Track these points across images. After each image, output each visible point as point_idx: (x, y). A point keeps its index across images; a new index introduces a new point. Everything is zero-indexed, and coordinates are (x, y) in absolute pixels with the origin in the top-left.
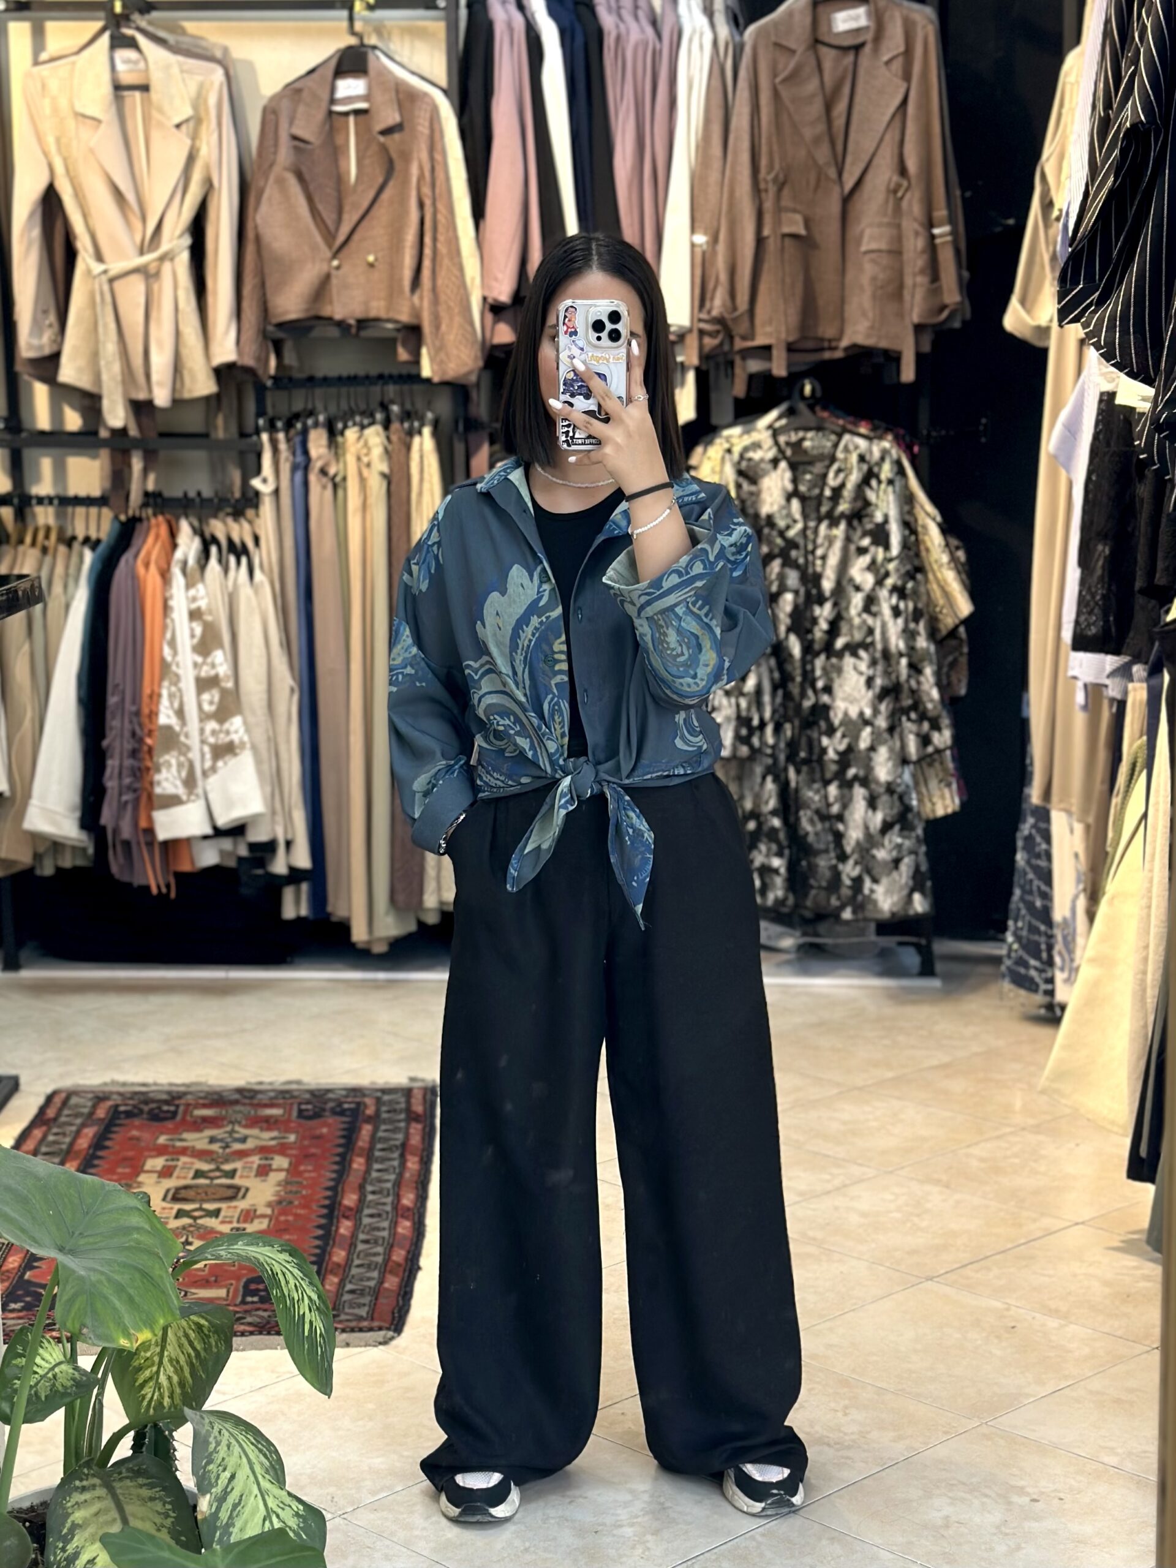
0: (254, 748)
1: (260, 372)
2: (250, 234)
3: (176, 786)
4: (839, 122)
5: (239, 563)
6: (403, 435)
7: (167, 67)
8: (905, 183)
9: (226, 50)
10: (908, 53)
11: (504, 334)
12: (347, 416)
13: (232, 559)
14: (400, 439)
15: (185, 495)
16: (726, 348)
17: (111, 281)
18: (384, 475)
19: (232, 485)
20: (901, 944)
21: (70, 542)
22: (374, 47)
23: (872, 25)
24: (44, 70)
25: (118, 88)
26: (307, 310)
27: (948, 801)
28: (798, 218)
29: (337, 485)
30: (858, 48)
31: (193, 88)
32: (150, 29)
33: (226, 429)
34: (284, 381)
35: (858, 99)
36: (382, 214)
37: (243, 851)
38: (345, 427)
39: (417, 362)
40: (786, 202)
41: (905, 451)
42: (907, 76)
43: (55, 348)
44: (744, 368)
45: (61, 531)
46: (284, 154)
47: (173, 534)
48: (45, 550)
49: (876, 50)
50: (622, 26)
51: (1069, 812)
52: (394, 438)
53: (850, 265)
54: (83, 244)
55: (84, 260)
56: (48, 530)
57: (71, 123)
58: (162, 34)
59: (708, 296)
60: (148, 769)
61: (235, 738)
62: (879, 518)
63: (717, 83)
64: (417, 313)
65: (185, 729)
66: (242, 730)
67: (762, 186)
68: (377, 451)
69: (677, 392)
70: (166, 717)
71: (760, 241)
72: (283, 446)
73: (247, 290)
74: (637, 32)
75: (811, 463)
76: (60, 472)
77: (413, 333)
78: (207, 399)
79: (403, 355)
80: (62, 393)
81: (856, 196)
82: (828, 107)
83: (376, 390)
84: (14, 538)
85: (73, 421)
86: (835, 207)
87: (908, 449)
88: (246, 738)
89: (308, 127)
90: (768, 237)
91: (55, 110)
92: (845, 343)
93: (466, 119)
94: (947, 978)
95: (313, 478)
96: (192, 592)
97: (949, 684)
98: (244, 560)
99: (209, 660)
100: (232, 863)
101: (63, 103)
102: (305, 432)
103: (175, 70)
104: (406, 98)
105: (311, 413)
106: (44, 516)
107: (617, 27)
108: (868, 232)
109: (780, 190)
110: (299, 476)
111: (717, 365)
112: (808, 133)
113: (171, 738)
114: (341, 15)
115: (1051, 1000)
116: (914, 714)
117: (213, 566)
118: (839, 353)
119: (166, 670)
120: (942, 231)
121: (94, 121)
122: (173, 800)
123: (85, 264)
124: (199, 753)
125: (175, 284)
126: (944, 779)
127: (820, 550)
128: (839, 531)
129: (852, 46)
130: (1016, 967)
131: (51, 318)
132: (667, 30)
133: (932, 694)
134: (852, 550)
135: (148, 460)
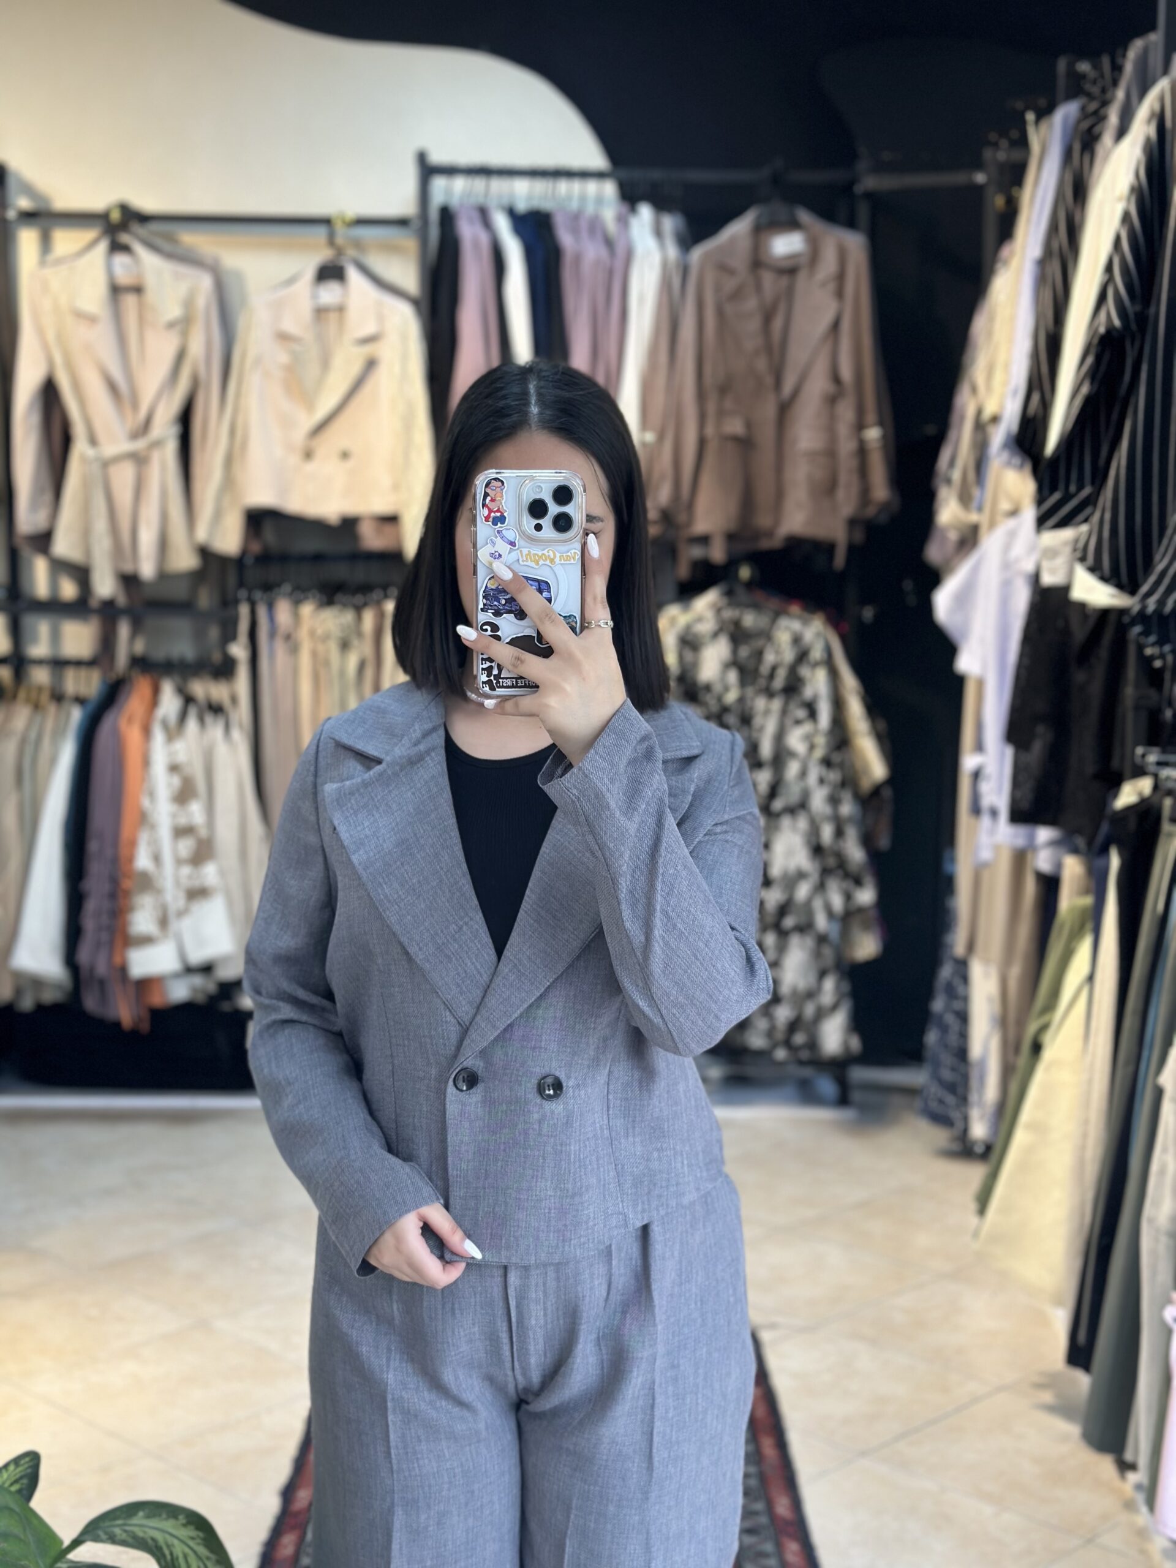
0: (226, 892)
3: (151, 926)
4: (777, 338)
5: (216, 721)
7: (160, 272)
8: (840, 392)
9: (217, 259)
13: (210, 718)
15: (169, 658)
17: (104, 465)
19: (211, 650)
21: (60, 699)
23: (808, 249)
24: (48, 272)
25: (116, 289)
27: (871, 947)
28: (740, 421)
30: (794, 271)
31: (184, 292)
32: (147, 237)
33: (209, 599)
34: (264, 559)
35: (794, 315)
37: (211, 987)
40: (728, 406)
41: (835, 632)
42: (840, 297)
43: (49, 526)
44: (688, 555)
45: (53, 689)
47: (156, 693)
48: (37, 706)
49: (811, 273)
50: (580, 246)
51: (988, 965)
53: (786, 465)
54: (78, 429)
55: (79, 444)
56: (42, 688)
57: (70, 321)
58: (159, 242)
60: (124, 910)
61: (209, 882)
62: (810, 693)
63: (666, 296)
65: (161, 873)
66: (215, 876)
67: (706, 389)
70: (143, 862)
71: (702, 443)
74: (593, 252)
75: (750, 638)
76: (56, 635)
78: (191, 573)
80: (58, 566)
81: (794, 402)
82: (767, 323)
84: (9, 695)
85: (69, 591)
87: (838, 630)
88: (219, 883)
90: (709, 438)
91: (56, 308)
92: (782, 533)
94: (861, 1108)
96: (172, 747)
98: (221, 718)
99: (186, 810)
100: (201, 999)
101: (64, 302)
103: (168, 275)
106: (39, 677)
107: (575, 245)
108: (804, 434)
109: (722, 394)
112: (748, 346)
113: (146, 882)
114: (321, 231)
115: (964, 1135)
116: (840, 872)
117: (192, 724)
118: (776, 542)
119: (143, 818)
120: (873, 434)
121: (92, 319)
122: (146, 940)
123: (80, 448)
124: (173, 897)
125: (163, 468)
126: (866, 927)
127: (757, 721)
128: (776, 704)
129: (790, 270)
130: (934, 1105)
131: (48, 497)
132: (620, 251)
133: (855, 853)
134: (789, 722)
135: (137, 626)
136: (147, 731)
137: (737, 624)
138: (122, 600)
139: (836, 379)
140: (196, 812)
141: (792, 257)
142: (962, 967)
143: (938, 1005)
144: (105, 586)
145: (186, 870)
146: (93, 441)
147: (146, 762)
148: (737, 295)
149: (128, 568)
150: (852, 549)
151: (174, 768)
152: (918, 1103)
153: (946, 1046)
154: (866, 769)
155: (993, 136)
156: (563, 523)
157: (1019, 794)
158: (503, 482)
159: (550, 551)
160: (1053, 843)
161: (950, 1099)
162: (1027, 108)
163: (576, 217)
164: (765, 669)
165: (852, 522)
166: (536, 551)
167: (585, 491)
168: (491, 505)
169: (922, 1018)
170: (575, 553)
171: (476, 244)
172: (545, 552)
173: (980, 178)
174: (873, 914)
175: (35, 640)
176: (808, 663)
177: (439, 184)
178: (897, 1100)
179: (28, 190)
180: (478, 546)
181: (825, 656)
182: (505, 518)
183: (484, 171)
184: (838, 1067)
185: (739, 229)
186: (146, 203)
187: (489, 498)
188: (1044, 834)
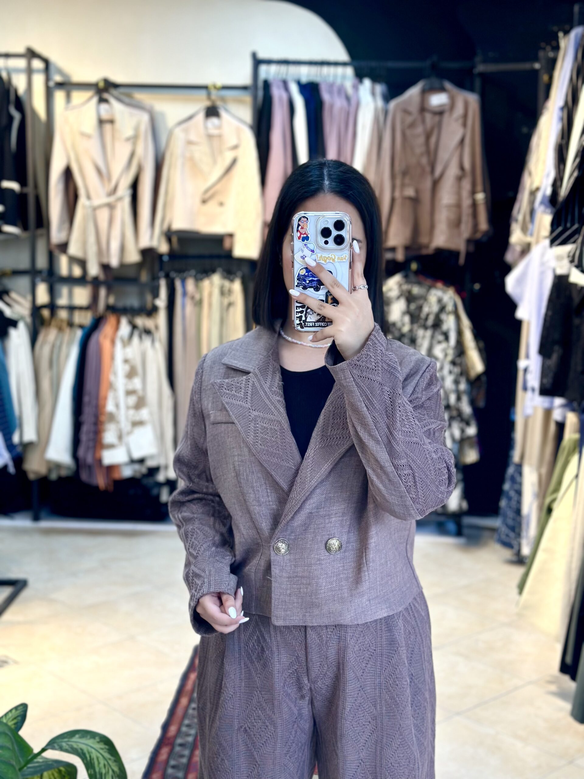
0: (153, 423)
3: (113, 439)
4: (432, 147)
7: (124, 113)
8: (464, 175)
9: (151, 106)
13: (145, 337)
15: (125, 306)
17: (94, 209)
19: (147, 302)
21: (72, 326)
23: (449, 102)
24: (70, 112)
25: (101, 121)
27: (474, 457)
28: (412, 189)
29: (196, 304)
30: (442, 113)
31: (135, 122)
32: (117, 95)
33: (146, 277)
34: (173, 256)
35: (442, 136)
37: (144, 470)
38: (203, 278)
40: (406, 182)
42: (465, 126)
43: (66, 240)
45: (69, 321)
47: (118, 324)
48: (60, 330)
49: (451, 114)
51: (532, 467)
53: (436, 211)
54: (82, 192)
55: (81, 199)
57: (79, 137)
58: (123, 98)
60: (100, 431)
61: (144, 418)
62: (445, 328)
63: (376, 125)
65: (119, 413)
66: (147, 415)
67: (395, 173)
70: (110, 407)
71: (393, 199)
74: (339, 103)
75: (416, 299)
76: (71, 294)
78: (137, 264)
81: (440, 181)
82: (428, 139)
85: (77, 272)
86: (429, 186)
87: (460, 296)
88: (149, 418)
90: (397, 198)
91: (71, 131)
92: (433, 246)
93: (259, 139)
94: (468, 537)
95: (187, 300)
96: (125, 351)
97: (476, 404)
99: (132, 382)
100: (139, 476)
101: (75, 128)
103: (126, 115)
107: (331, 100)
108: (445, 196)
109: (404, 176)
112: (418, 151)
113: (112, 417)
114: (203, 93)
115: (518, 553)
116: (459, 419)
117: (136, 339)
118: (430, 251)
119: (111, 386)
120: (480, 196)
121: (88, 136)
122: (111, 446)
123: (82, 201)
124: (125, 425)
125: (123, 211)
126: (471, 446)
127: (419, 341)
128: (429, 333)
129: (440, 113)
130: (503, 537)
131: (67, 225)
132: (353, 102)
133: (466, 409)
134: (435, 342)
135: (110, 290)
136: (113, 342)
137: (409, 292)
138: (102, 277)
139: (462, 168)
140: (137, 383)
141: (441, 106)
142: (519, 467)
143: (507, 486)
144: (94, 270)
145: (132, 412)
146: (89, 197)
147: (112, 358)
148: (412, 125)
149: (105, 261)
150: (468, 254)
151: (126, 361)
152: (496, 536)
153: (510, 507)
154: (473, 367)
155: (543, 45)
156: (339, 240)
157: (545, 381)
158: (307, 219)
159: (333, 255)
160: (563, 406)
161: (512, 535)
162: (560, 30)
163: (331, 86)
164: (423, 315)
165: (469, 241)
166: (325, 255)
167: (351, 223)
168: (302, 231)
169: (499, 493)
170: (346, 256)
171: (281, 99)
172: (330, 255)
173: (537, 66)
174: (475, 440)
175: (60, 296)
176: (445, 312)
177: (263, 69)
178: (486, 534)
179: (60, 72)
180: (295, 252)
181: (454, 309)
182: (309, 237)
183: (286, 62)
184: (457, 516)
185: (414, 92)
186: (118, 78)
187: (300, 227)
188: (558, 401)
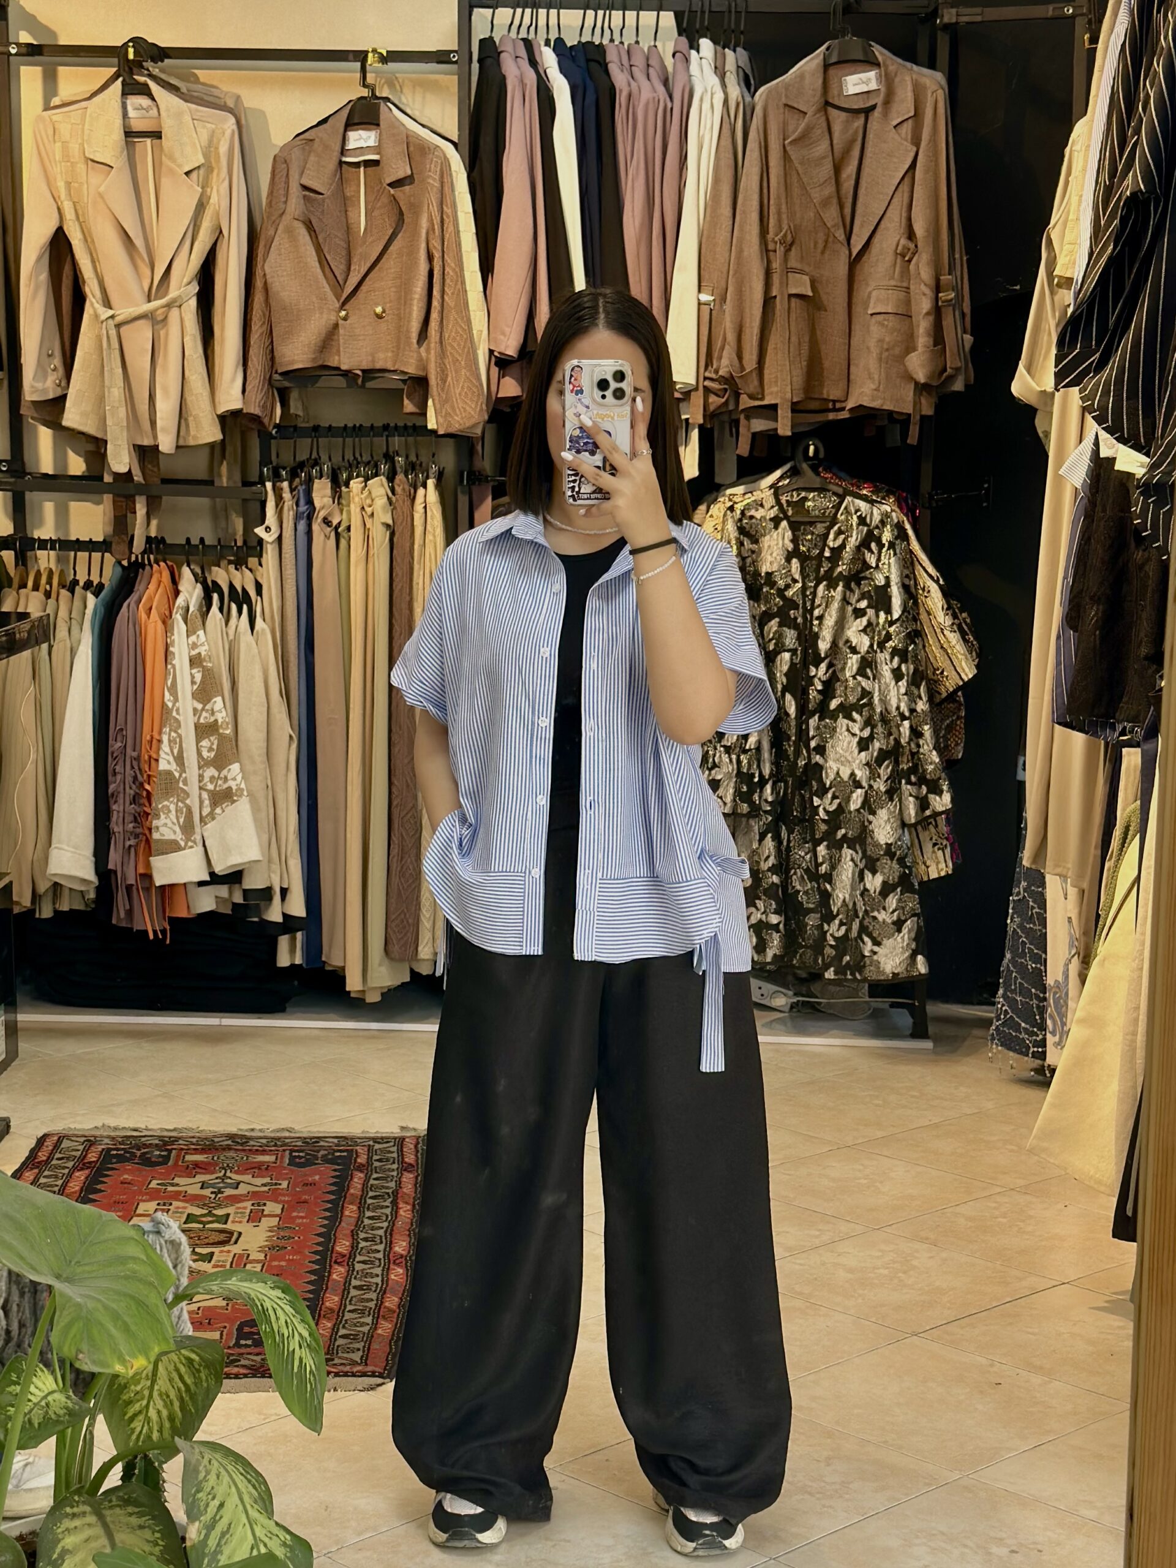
0: (250, 795)
1: (266, 421)
2: (259, 283)
3: (175, 832)
4: (848, 186)
5: (240, 612)
6: (407, 487)
7: (179, 115)
8: (912, 246)
9: (238, 98)
10: (917, 115)
11: (510, 388)
12: (352, 467)
13: (234, 607)
14: (404, 489)
15: (188, 540)
16: (731, 407)
17: (118, 326)
18: (388, 526)
19: (235, 534)
20: (893, 1005)
21: (72, 587)
22: (387, 99)
23: (883, 90)
24: (56, 115)
25: (129, 134)
26: (314, 359)
27: (942, 865)
28: (806, 278)
29: (339, 534)
30: (868, 111)
31: (204, 136)
32: (163, 76)
33: (229, 478)
34: (288, 429)
35: (867, 161)
36: (390, 263)
37: (238, 898)
38: (350, 478)
39: (424, 414)
40: (793, 263)
41: (907, 515)
42: (916, 141)
43: (59, 392)
44: (749, 429)
45: (62, 574)
46: (295, 204)
47: (175, 582)
48: (48, 595)
49: (886, 114)
50: (633, 83)
51: (1064, 877)
52: (398, 489)
53: (856, 327)
54: (91, 288)
55: (92, 304)
56: (51, 573)
57: (81, 167)
58: (173, 81)
59: (716, 355)
60: (148, 814)
61: (233, 784)
62: (880, 580)
63: (727, 142)
64: (423, 365)
65: (184, 775)
66: (239, 778)
67: (771, 246)
68: (381, 502)
69: (681, 449)
70: (166, 763)
71: (768, 301)
72: (287, 495)
73: (254, 338)
74: (648, 92)
75: (812, 523)
76: (62, 516)
77: (420, 385)
78: (212, 446)
79: (409, 406)
80: (68, 436)
81: (865, 258)
82: (837, 169)
83: (380, 442)
84: (16, 583)
85: (77, 465)
86: (843, 269)
87: (909, 512)
88: (243, 786)
89: (319, 177)
90: (775, 297)
91: (66, 157)
92: (850, 404)
93: (475, 174)
94: (937, 1040)
95: (315, 527)
96: (193, 638)
97: (947, 746)
98: (245, 607)
99: (208, 707)
100: (228, 911)
101: (74, 148)
102: (309, 482)
103: (187, 118)
104: (416, 151)
105: (316, 463)
106: (45, 560)
107: (629, 85)
108: (874, 294)
109: (788, 250)
110: (302, 526)
111: (722, 423)
112: (817, 195)
113: (170, 784)
114: (353, 67)
115: (1044, 1063)
116: (913, 778)
117: (215, 616)
122: (170, 847)
123: (93, 310)
124: (198, 800)
125: (183, 326)
127: (818, 611)
129: (864, 108)
131: (56, 362)
132: (680, 91)
133: (932, 757)
134: (849, 611)
135: (152, 506)
139: (910, 234)
140: (219, 709)
141: (866, 95)
144: (120, 460)
145: (211, 772)
146: (107, 303)
147: (168, 653)
148: (803, 139)
149: (147, 442)
150: (924, 421)
151: (195, 661)
171: (521, 83)
174: (948, 819)
175: (39, 519)
179: (30, 22)
184: (905, 991)
185: (810, 65)
186: (164, 39)
